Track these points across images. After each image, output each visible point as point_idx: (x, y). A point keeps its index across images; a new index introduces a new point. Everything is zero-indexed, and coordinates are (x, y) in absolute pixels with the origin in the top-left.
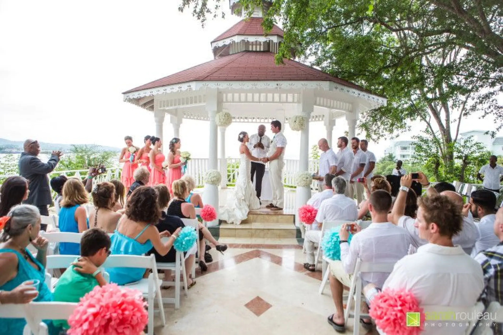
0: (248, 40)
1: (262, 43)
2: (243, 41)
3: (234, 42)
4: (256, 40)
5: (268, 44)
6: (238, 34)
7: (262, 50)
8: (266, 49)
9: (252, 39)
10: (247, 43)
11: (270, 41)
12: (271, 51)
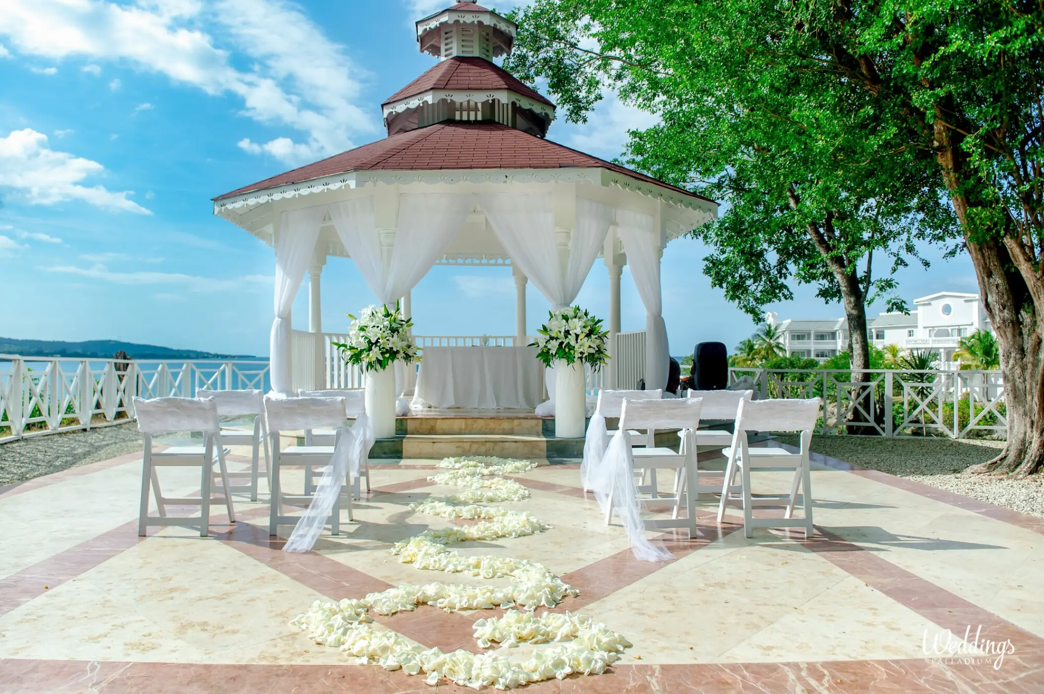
0: (454, 98)
1: (480, 106)
2: (444, 101)
3: (426, 102)
4: (468, 99)
5: (491, 106)
6: (432, 89)
7: (480, 118)
8: (488, 117)
9: (459, 98)
10: (451, 106)
11: (493, 100)
12: (497, 120)
